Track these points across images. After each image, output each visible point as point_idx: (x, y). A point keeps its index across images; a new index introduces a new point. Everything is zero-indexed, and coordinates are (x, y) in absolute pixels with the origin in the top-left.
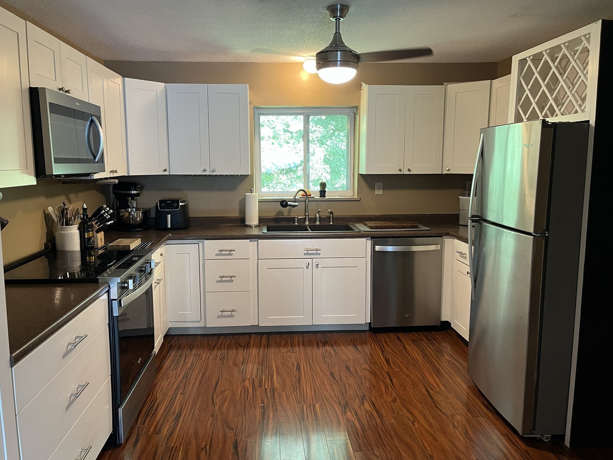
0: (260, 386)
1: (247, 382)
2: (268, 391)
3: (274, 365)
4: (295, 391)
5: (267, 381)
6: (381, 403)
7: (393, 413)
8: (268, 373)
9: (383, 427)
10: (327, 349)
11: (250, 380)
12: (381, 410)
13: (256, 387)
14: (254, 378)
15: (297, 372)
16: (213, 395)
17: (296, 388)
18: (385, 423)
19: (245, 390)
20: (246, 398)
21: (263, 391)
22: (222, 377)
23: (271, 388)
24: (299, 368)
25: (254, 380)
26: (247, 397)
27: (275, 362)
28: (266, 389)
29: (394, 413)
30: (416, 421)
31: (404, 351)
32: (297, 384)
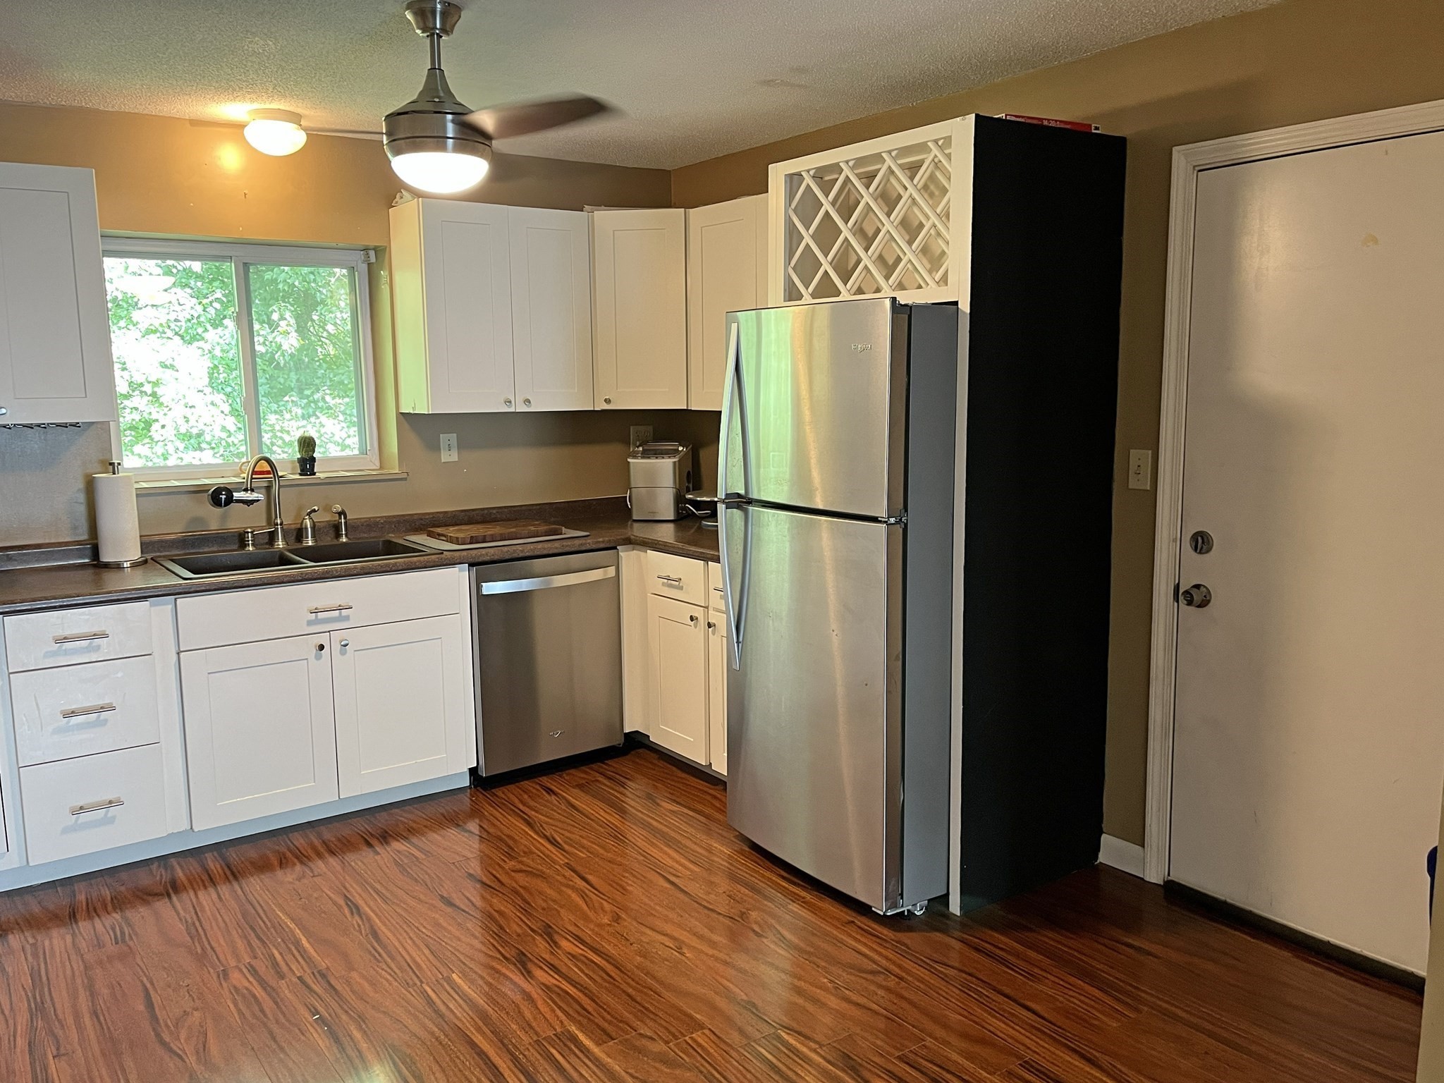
0: (282, 976)
1: (235, 977)
2: (309, 981)
3: (283, 918)
4: (378, 961)
5: (289, 957)
6: (592, 930)
7: (628, 943)
8: (283, 940)
9: (626, 977)
10: (400, 849)
11: (241, 970)
12: (603, 947)
13: (272, 982)
14: (249, 963)
15: (357, 917)
16: (158, 1035)
17: (380, 955)
18: (626, 969)
19: (244, 996)
20: (259, 1014)
21: (297, 983)
22: (152, 984)
23: (313, 973)
24: (355, 909)
25: (251, 966)
26: (262, 1011)
27: (283, 910)
28: (300, 978)
29: (631, 944)
30: (683, 946)
31: (575, 813)
32: (376, 945)
